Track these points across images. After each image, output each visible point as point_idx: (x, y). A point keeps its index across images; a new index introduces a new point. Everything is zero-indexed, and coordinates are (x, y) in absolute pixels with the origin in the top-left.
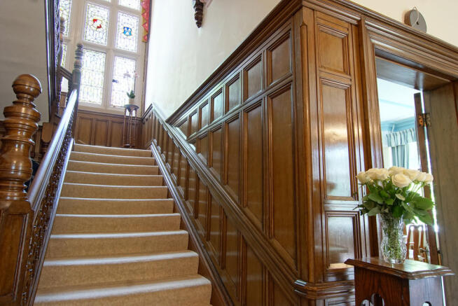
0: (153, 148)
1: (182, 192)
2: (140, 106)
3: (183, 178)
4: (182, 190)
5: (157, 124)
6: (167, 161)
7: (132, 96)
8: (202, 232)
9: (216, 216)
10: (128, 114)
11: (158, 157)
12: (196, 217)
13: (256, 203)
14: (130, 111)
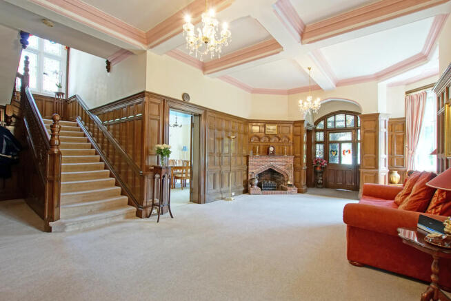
0: (78, 121)
1: (100, 147)
2: (64, 92)
3: (100, 139)
4: (99, 145)
5: (80, 109)
6: (86, 125)
7: (60, 87)
8: (111, 162)
9: (117, 157)
10: (57, 97)
11: (81, 125)
12: (108, 156)
13: (131, 151)
14: (58, 95)
